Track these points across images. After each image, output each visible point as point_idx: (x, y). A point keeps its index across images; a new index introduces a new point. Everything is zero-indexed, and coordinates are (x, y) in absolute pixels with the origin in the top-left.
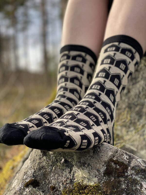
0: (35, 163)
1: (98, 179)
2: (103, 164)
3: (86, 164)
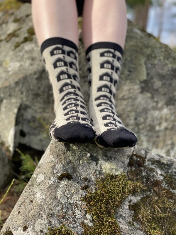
0: (60, 158)
3: (112, 158)
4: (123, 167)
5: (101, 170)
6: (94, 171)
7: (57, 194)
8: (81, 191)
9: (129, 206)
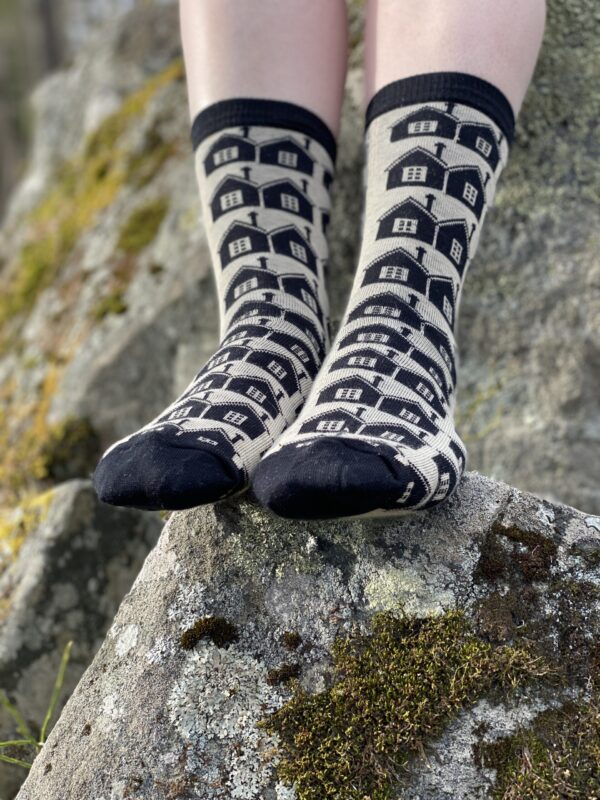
1: (456, 596)
2: (470, 542)
3: (404, 548)
4: (451, 586)
5: (360, 600)
6: (331, 607)
7: (169, 702)
8: (266, 688)
9: (475, 748)
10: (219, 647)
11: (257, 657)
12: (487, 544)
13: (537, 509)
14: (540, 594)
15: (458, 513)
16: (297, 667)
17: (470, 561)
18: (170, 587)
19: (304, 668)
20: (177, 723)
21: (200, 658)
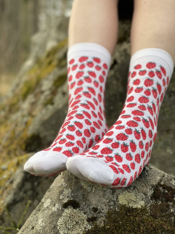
1: (145, 203)
2: (151, 187)
4: (144, 199)
5: (117, 200)
6: (108, 201)
7: (58, 223)
10: (74, 209)
11: (85, 213)
12: (156, 188)
13: (172, 180)
14: (170, 206)
15: (148, 178)
16: (96, 218)
17: (150, 193)
18: (61, 189)
19: (98, 218)
20: (60, 230)
21: (68, 211)
